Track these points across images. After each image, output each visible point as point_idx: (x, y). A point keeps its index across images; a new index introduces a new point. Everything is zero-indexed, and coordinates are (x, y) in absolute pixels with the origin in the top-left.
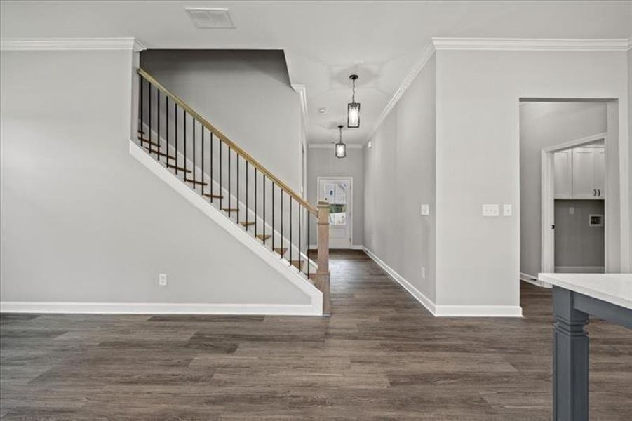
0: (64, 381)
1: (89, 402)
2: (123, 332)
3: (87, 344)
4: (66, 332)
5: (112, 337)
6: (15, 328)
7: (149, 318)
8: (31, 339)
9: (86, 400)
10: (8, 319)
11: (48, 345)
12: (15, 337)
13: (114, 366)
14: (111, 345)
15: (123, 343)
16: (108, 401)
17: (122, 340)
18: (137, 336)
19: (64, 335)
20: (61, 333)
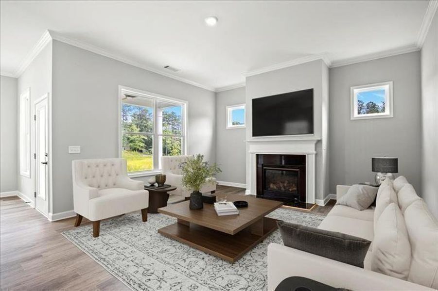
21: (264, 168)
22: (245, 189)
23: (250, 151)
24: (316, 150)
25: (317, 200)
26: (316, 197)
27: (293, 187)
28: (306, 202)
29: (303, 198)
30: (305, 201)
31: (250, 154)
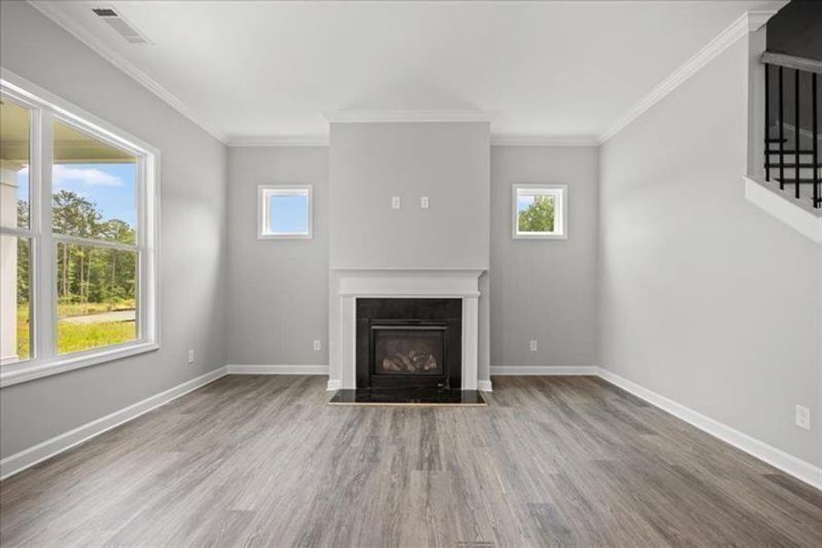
0: (611, 478)
1: (610, 513)
2: (714, 470)
3: (663, 458)
4: (657, 434)
5: (693, 466)
6: (623, 409)
7: (771, 473)
8: (623, 424)
9: (609, 509)
10: (625, 397)
11: (631, 439)
12: (617, 417)
13: (662, 499)
14: (684, 475)
15: (699, 482)
16: (623, 528)
17: (700, 477)
18: (727, 487)
19: (651, 436)
20: (650, 432)
21: (374, 327)
22: (327, 377)
23: (342, 292)
24: (479, 290)
25: (480, 382)
26: (480, 377)
27: (431, 362)
28: (462, 389)
29: (456, 381)
30: (460, 386)
31: (342, 299)
